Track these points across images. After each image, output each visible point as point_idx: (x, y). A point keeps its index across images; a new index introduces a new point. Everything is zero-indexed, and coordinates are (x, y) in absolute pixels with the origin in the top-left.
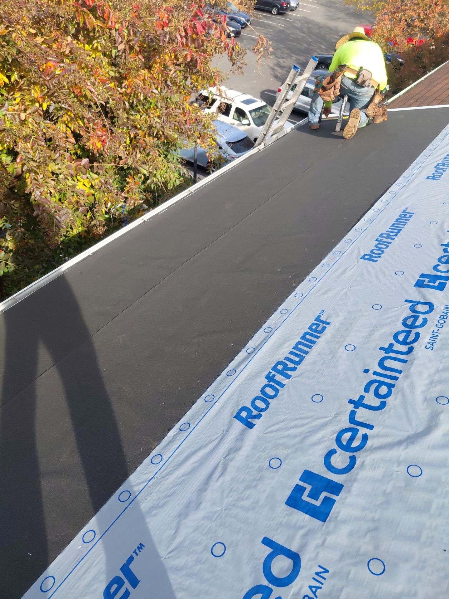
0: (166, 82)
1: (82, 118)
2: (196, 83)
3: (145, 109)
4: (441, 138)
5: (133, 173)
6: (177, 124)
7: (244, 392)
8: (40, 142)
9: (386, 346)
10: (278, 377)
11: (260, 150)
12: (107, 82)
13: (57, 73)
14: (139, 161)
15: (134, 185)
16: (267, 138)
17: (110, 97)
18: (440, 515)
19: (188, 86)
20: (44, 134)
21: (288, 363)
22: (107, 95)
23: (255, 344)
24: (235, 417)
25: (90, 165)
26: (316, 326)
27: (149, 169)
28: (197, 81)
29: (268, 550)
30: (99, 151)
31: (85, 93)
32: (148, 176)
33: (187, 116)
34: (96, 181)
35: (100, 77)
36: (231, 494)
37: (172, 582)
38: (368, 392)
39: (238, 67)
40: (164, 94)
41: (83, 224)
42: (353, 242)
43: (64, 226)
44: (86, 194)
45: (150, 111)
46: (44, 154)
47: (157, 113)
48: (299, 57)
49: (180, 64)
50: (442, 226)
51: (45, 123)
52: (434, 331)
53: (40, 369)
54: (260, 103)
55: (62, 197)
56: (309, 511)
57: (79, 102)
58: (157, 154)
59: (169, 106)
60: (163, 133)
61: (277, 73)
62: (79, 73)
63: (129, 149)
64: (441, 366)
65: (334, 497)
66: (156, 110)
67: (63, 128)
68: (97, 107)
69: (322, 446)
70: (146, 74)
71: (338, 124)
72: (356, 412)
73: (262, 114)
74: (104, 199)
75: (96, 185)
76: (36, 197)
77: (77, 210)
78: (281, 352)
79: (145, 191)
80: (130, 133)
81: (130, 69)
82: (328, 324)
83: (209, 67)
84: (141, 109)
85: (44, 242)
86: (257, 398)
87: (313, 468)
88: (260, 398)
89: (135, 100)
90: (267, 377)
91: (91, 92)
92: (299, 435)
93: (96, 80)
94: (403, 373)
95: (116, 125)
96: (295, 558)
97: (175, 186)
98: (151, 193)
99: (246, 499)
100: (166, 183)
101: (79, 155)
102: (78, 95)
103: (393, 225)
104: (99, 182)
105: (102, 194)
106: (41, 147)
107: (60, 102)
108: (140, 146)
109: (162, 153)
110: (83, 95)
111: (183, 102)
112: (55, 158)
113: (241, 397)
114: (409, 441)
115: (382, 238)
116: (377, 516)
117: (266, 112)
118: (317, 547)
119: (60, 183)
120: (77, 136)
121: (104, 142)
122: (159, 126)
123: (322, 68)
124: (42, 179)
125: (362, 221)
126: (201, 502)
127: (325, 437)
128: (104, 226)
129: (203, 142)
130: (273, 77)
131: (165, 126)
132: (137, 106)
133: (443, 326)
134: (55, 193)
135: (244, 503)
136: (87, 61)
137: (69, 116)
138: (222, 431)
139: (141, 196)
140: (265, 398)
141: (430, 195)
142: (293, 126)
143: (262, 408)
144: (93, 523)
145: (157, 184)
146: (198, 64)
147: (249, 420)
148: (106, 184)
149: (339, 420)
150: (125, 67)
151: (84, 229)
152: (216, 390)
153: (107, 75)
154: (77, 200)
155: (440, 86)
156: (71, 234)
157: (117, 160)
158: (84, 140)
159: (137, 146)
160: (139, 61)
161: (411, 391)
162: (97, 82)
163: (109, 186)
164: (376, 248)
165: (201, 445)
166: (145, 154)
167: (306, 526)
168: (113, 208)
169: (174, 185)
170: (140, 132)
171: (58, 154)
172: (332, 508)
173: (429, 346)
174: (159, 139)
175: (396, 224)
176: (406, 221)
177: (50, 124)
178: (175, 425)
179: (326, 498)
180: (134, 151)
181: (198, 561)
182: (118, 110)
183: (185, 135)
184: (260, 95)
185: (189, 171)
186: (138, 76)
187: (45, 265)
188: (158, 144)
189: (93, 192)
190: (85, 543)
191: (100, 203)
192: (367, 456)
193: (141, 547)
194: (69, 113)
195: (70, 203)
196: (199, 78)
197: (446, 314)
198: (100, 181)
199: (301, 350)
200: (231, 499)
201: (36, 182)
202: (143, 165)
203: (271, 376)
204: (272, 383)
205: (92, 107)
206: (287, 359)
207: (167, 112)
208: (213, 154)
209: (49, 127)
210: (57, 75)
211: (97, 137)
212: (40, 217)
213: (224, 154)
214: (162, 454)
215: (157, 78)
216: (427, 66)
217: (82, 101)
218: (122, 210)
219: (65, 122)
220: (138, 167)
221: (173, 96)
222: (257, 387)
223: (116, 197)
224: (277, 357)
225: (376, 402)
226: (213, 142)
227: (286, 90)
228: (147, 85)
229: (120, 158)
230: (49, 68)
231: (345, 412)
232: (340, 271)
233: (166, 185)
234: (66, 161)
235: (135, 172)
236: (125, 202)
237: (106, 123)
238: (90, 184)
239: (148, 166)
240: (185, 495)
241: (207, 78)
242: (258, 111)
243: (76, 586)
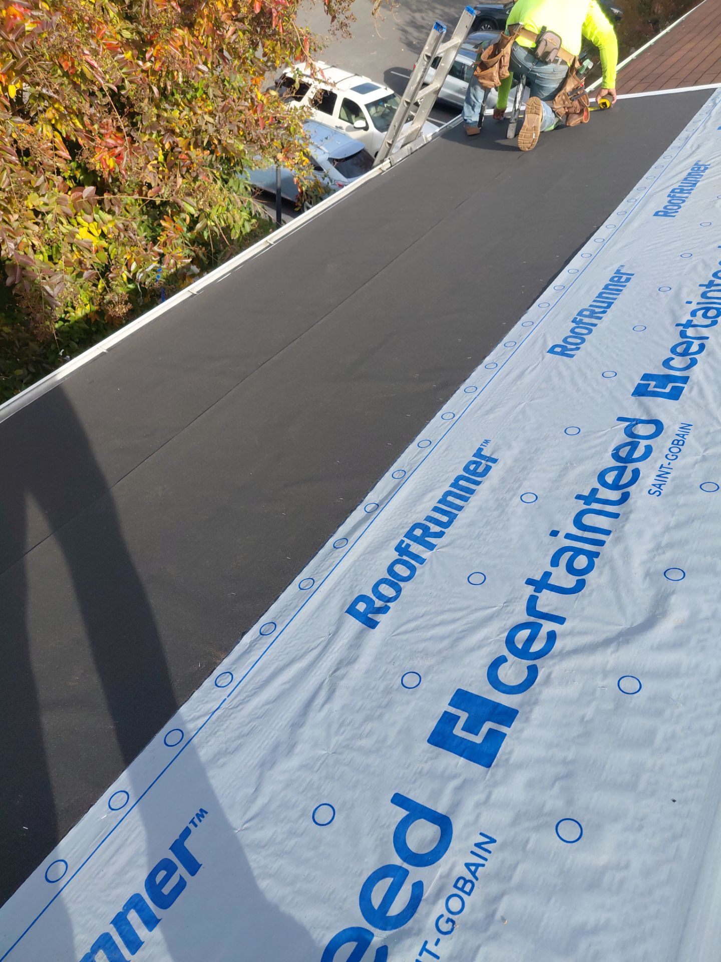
0: (221, 51)
1: (80, 115)
2: (272, 53)
3: (187, 99)
4: (679, 145)
5: (171, 211)
6: (241, 125)
7: (362, 572)
8: (8, 157)
9: (586, 493)
10: (415, 548)
11: (383, 171)
12: (119, 50)
13: (27, 28)
14: (180, 191)
15: (175, 232)
16: (394, 151)
17: (126, 78)
18: (667, 750)
19: (259, 60)
20: (15, 141)
21: (431, 525)
22: (120, 74)
23: (378, 497)
24: (348, 611)
25: (98, 198)
26: (475, 465)
27: (197, 203)
28: (274, 51)
29: (402, 813)
30: (112, 173)
31: (82, 69)
32: (196, 217)
33: (258, 112)
34: (110, 225)
35: (106, 40)
36: (342, 730)
37: (253, 865)
38: (557, 565)
39: (342, 23)
40: (218, 74)
41: (91, 300)
42: (535, 325)
43: (60, 303)
44: (93, 248)
45: (196, 103)
46: (17, 178)
47: (208, 107)
48: (447, 10)
49: (243, 18)
50: (678, 294)
51: (13, 121)
52: (662, 465)
53: (31, 540)
54: (384, 91)
55: (54, 252)
56: (464, 751)
57: (71, 86)
58: (211, 178)
59: (227, 94)
60: (220, 141)
61: (411, 39)
62: (66, 30)
63: (163, 171)
64: (673, 521)
65: (504, 729)
66: (207, 102)
67: (47, 131)
68: (104, 96)
69: (485, 651)
70: (186, 37)
71: (511, 125)
72: (537, 597)
73: (388, 110)
74: (125, 257)
75: (109, 233)
76: (8, 254)
77: (80, 275)
78: (420, 508)
79: (193, 242)
80: (164, 142)
81: (158, 27)
82: (495, 461)
83: (292, 25)
84: (180, 100)
85: (28, 331)
86: (383, 581)
87: (470, 685)
88: (387, 581)
89: (169, 83)
90: (398, 549)
91: (92, 67)
92: (448, 637)
93: (99, 45)
94: (612, 534)
95: (139, 128)
96: (444, 823)
97: (244, 233)
98: (203, 246)
99: (366, 737)
100: (227, 230)
101: (79, 180)
102: (69, 72)
103: (600, 295)
104: (114, 228)
105: (120, 249)
106: (12, 166)
107: (38, 84)
108: (182, 164)
109: (219, 177)
110: (78, 73)
111: (252, 88)
112: (38, 184)
113: (356, 580)
114: (621, 639)
115: (581, 318)
116: (570, 755)
117: (393, 107)
118: (478, 805)
119: (49, 229)
120: (73, 147)
121: (119, 157)
122: (211, 129)
123: (487, 29)
124: (17, 223)
125: (550, 290)
126: (295, 744)
127: (489, 638)
128: (126, 303)
129: (287, 158)
130: (405, 46)
131: (222, 130)
132: (173, 94)
133: (677, 457)
134: (40, 247)
135: (363, 742)
136: (80, 10)
137: (57, 110)
138: (327, 634)
139: (187, 251)
140: (394, 580)
141: (659, 243)
142: (437, 129)
143: (390, 596)
144: (123, 780)
145: (212, 231)
146: (274, 18)
147: (370, 616)
148: (126, 230)
149: (511, 611)
150: (148, 23)
151: (95, 308)
152: (316, 571)
153: (119, 37)
154: (80, 259)
155: (679, 54)
156: (73, 316)
157: (144, 188)
158: (86, 153)
159: (176, 164)
160: (171, 11)
161: (624, 562)
162: (101, 50)
163: (132, 235)
164: (571, 334)
165: (294, 656)
166: (191, 179)
167: (460, 775)
168: (140, 273)
169: (241, 232)
170: (180, 140)
171: (42, 178)
172: (500, 746)
173: (654, 489)
174: (212, 152)
175: (605, 293)
176: (621, 288)
177: (24, 125)
178: (252, 627)
179: (491, 731)
180: (171, 173)
181: (292, 833)
182: (141, 101)
183: (258, 145)
184: (382, 77)
185: (266, 207)
186: (173, 39)
187: (32, 370)
188: (211, 161)
189: (106, 245)
190: (113, 809)
191: (117, 264)
192: (554, 665)
193: (202, 814)
194: (56, 106)
195: (68, 263)
196: (276, 45)
197: (683, 437)
198: (116, 226)
199: (451, 505)
200: (341, 738)
201: (6, 226)
202: (187, 198)
203: (403, 546)
204: (405, 558)
205: (96, 96)
206: (429, 519)
207: (225, 104)
208: (306, 179)
209: (23, 130)
210: (28, 31)
211: (107, 149)
212: (18, 287)
213: (324, 179)
214: (233, 671)
215: (205, 44)
216: (660, 20)
217: (78, 85)
218: (155, 275)
219: (50, 120)
220: (179, 200)
221: (233, 77)
222: (381, 564)
223: (145, 253)
224: (413, 517)
225: (570, 581)
226: (304, 158)
227: (424, 67)
228: (188, 56)
229: (150, 186)
230: (12, 17)
231: (521, 598)
232: (514, 375)
233: (229, 232)
234: (56, 190)
235: (175, 210)
236: (160, 262)
237: (121, 124)
238: (100, 231)
239: (195, 200)
240: (270, 732)
241: (290, 44)
242: (381, 106)
243: (102, 874)
